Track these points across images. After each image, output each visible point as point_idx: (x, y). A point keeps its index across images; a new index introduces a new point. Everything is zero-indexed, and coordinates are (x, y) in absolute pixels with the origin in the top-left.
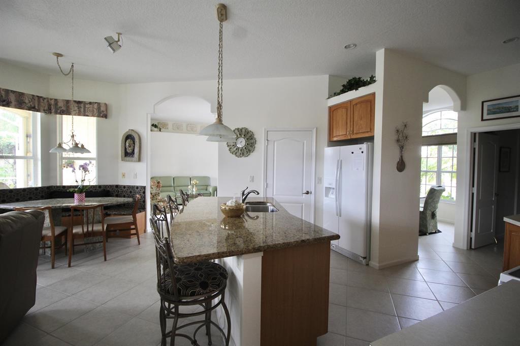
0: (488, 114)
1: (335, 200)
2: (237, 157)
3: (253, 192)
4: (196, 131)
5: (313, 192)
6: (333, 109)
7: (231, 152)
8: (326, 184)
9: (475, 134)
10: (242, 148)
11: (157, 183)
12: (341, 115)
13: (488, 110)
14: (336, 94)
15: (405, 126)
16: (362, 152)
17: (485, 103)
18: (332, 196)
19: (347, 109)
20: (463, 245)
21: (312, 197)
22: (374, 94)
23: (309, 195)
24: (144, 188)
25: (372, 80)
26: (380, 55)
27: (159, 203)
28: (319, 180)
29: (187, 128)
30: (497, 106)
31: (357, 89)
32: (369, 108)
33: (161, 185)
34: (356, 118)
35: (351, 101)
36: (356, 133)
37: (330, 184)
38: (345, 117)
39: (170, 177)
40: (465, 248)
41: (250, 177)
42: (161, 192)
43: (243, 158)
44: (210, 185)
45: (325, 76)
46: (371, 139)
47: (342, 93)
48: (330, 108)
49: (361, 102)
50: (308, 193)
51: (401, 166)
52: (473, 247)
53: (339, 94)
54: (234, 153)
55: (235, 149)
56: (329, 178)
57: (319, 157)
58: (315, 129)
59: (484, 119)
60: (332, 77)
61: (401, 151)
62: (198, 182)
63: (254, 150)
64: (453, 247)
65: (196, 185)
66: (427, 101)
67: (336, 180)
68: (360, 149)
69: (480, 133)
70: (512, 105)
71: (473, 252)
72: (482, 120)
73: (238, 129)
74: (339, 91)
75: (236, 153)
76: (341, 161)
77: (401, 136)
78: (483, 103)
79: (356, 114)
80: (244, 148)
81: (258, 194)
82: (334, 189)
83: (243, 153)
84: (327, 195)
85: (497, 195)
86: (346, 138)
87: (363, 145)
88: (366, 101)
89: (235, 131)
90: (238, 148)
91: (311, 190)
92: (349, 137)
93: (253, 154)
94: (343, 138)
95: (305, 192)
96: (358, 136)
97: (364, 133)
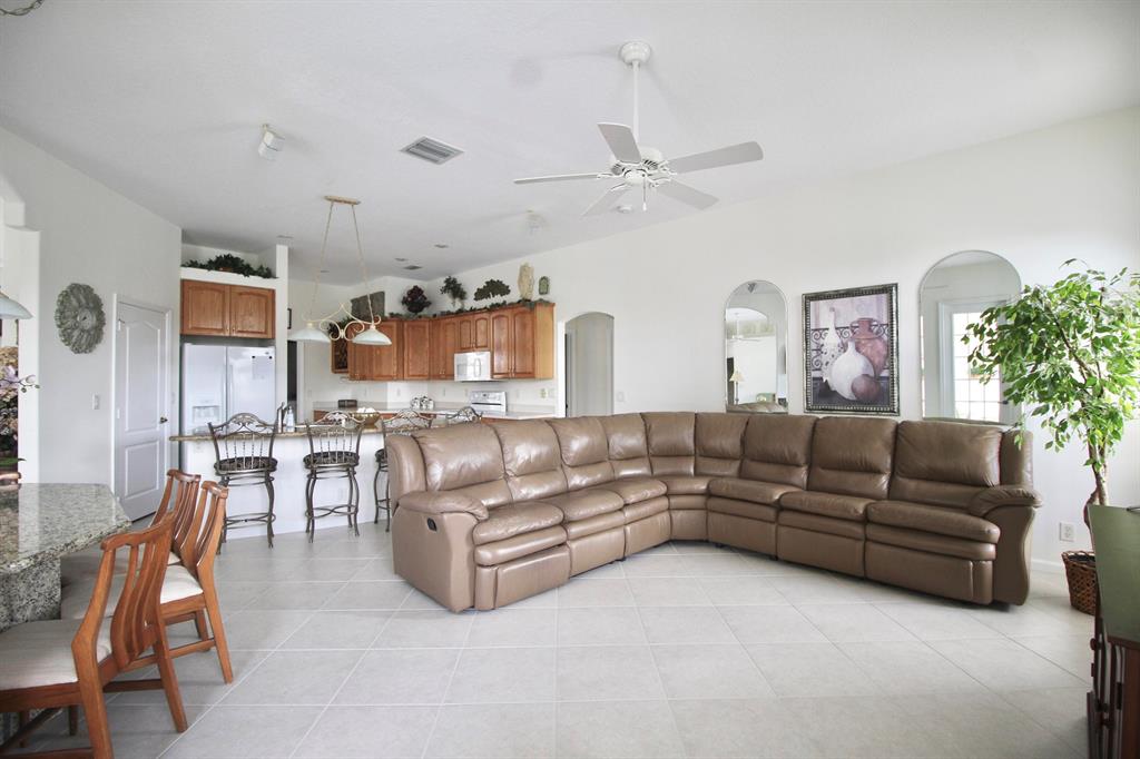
5: (168, 419)
6: (193, 286)
7: (64, 340)
12: (210, 298)
16: (270, 357)
19: (224, 294)
31: (246, 275)
32: (265, 305)
34: (240, 312)
36: (241, 331)
38: (218, 304)
45: (172, 227)
47: (213, 269)
49: (248, 293)
63: (102, 339)
68: (267, 353)
75: (75, 343)
79: (241, 305)
83: (89, 345)
86: (222, 334)
87: (270, 350)
88: (259, 295)
89: (75, 291)
90: (83, 331)
91: (166, 416)
92: (227, 334)
93: (100, 347)
94: (215, 334)
95: (159, 420)
96: (245, 335)
97: (254, 332)
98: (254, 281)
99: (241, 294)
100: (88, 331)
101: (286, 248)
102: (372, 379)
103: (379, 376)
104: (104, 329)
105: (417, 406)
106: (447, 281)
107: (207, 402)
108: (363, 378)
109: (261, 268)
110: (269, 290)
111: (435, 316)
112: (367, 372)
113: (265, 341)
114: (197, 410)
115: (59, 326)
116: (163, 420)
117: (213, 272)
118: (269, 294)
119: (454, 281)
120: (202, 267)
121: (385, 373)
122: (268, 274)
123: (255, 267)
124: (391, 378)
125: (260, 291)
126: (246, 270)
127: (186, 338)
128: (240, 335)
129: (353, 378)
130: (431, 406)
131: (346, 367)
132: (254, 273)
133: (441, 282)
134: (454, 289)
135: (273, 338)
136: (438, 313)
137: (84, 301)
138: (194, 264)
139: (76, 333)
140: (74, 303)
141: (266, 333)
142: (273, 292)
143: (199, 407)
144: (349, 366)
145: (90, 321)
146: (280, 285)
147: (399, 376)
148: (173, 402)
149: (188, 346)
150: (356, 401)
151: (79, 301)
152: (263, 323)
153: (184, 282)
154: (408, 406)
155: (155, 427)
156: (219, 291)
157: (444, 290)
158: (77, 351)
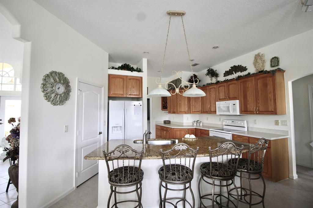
16: (141, 105)
19: (124, 80)
28: (105, 123)
34: (130, 87)
35: (127, 76)
38: (122, 84)
49: (133, 79)
58: (104, 87)
79: (130, 84)
86: (123, 96)
87: (141, 102)
88: (137, 79)
89: (53, 75)
90: (57, 94)
91: (102, 131)
92: (125, 96)
93: (68, 103)
94: (121, 96)
95: (98, 133)
96: (132, 96)
97: (135, 95)
98: (135, 74)
99: (130, 79)
100: (61, 95)
101: (146, 59)
102: (178, 113)
103: (180, 112)
104: (71, 94)
105: (195, 124)
106: (208, 70)
107: (117, 125)
108: (174, 113)
109: (137, 68)
110: (140, 77)
111: (204, 85)
112: (175, 111)
113: (138, 99)
114: (114, 128)
115: (43, 92)
116: (100, 133)
117: (120, 71)
118: (140, 79)
119: (212, 70)
120: (116, 69)
121: (183, 110)
122: (139, 70)
123: (135, 68)
124: (186, 113)
125: (137, 78)
126: (132, 69)
127: (110, 98)
128: (129, 96)
129: (170, 112)
130: (201, 125)
131: (167, 108)
132: (135, 71)
133: (205, 71)
134: (212, 73)
135: (142, 97)
136: (205, 84)
137: (58, 80)
138: (113, 68)
139: (53, 95)
140: (52, 80)
141: (139, 95)
142: (141, 78)
143: (114, 127)
144: (168, 108)
145: (61, 89)
146: (144, 75)
147: (189, 112)
148: (105, 125)
149: (111, 101)
150: (170, 121)
151: (55, 80)
152: (138, 91)
153: (109, 75)
154: (191, 124)
155: (97, 136)
156: (122, 78)
157: (208, 74)
158: (54, 104)
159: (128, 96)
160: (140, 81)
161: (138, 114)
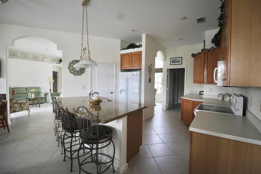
0: (172, 63)
1: (125, 95)
2: (74, 76)
3: (96, 93)
4: (28, 58)
5: (114, 92)
6: (123, 55)
7: (71, 73)
8: (120, 88)
9: (168, 69)
10: (78, 71)
11: (13, 91)
12: (126, 58)
13: (172, 61)
14: (124, 49)
15: (151, 65)
16: (137, 75)
17: (171, 59)
18: (124, 94)
19: (129, 56)
20: (165, 109)
21: (114, 95)
22: (141, 52)
23: (113, 93)
24: (5, 95)
25: (140, 46)
26: (144, 37)
27: (14, 105)
28: (117, 87)
29: (21, 55)
30: (174, 60)
31: (134, 48)
32: (139, 57)
33: (16, 93)
34: (133, 61)
35: (131, 53)
36: (134, 67)
37: (123, 89)
38: (128, 59)
39: (25, 88)
40: (166, 110)
41: (83, 86)
42: (15, 97)
43: (78, 76)
44: (41, 92)
45: (119, 40)
46: (140, 69)
47: (127, 49)
48: (121, 55)
49: (135, 54)
50: (112, 93)
51: (150, 81)
52: (168, 109)
53: (125, 49)
54: (73, 73)
55: (73, 71)
56: (122, 86)
57: (117, 76)
58: (115, 64)
59: (171, 64)
60: (122, 41)
61: (150, 75)
62: (36, 90)
63: (85, 72)
64: (162, 110)
65: (35, 92)
66: (156, 57)
67: (126, 87)
68: (137, 73)
69: (169, 69)
70: (179, 60)
71: (168, 111)
72: (170, 65)
73: (75, 60)
74: (126, 48)
75: (74, 74)
76: (128, 78)
77: (150, 69)
78: (170, 58)
79: (134, 59)
80: (79, 71)
81: (98, 94)
82: (124, 90)
83: (78, 74)
84: (121, 93)
85: (173, 91)
88: (138, 54)
92: (130, 68)
97: (137, 67)
141: (140, 66)
146: (143, 49)
152: (139, 63)
159: (132, 68)
160: (141, 55)
161: (135, 82)
